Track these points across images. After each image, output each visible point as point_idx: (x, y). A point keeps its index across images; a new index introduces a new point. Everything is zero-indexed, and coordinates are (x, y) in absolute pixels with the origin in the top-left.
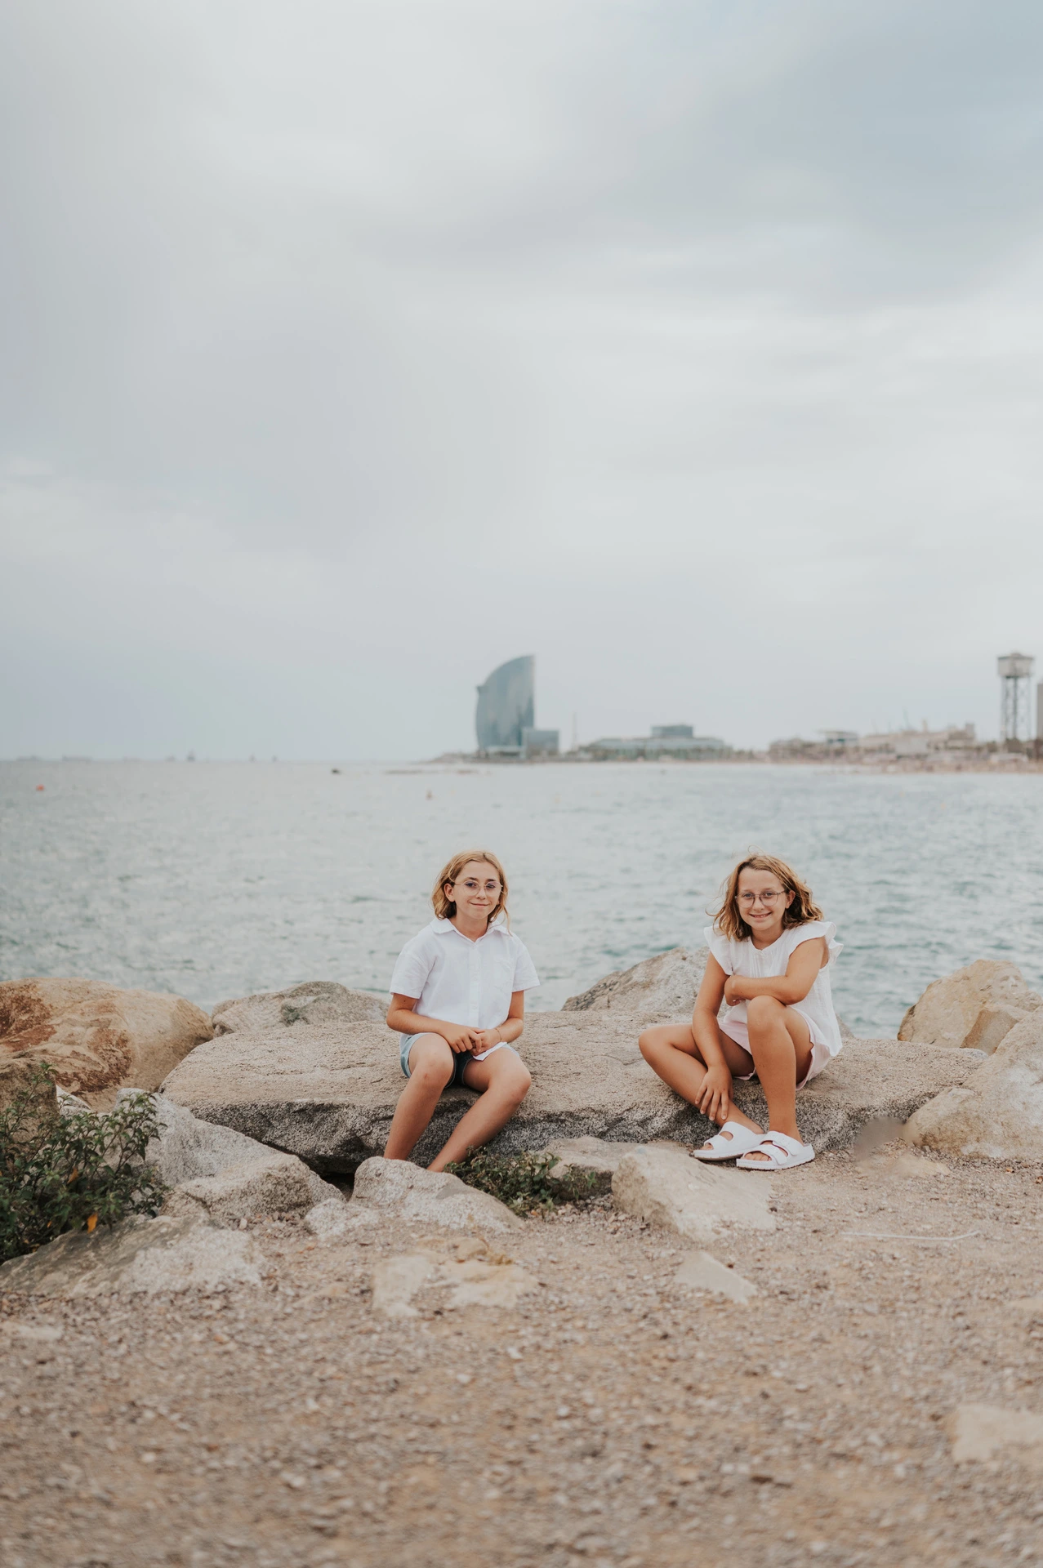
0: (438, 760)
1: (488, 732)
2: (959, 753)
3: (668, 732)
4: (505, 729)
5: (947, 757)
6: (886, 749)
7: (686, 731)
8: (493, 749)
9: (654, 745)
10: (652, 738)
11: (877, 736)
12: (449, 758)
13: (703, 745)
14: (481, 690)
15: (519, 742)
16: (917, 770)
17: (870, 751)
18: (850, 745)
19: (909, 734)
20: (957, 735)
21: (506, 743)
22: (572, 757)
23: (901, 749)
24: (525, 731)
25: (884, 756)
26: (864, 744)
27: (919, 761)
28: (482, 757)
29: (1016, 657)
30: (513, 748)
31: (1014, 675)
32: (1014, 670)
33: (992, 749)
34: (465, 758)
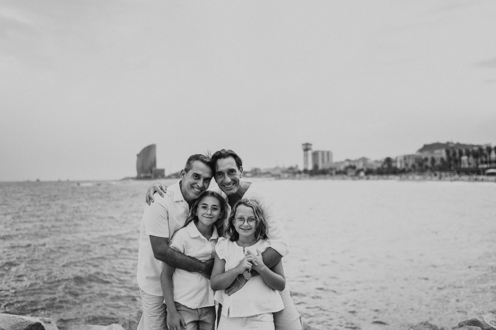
1: (141, 169)
2: (290, 174)
4: (146, 168)
5: (286, 175)
6: (269, 173)
8: (142, 175)
11: (266, 169)
12: (127, 179)
14: (138, 156)
15: (151, 172)
16: (277, 179)
17: (264, 174)
18: (258, 172)
19: (277, 168)
20: (291, 168)
21: (147, 172)
22: (169, 177)
23: (274, 173)
24: (153, 169)
27: (278, 177)
28: (139, 178)
29: (307, 144)
30: (149, 175)
31: (306, 150)
32: (307, 147)
33: (300, 172)
34: (133, 178)
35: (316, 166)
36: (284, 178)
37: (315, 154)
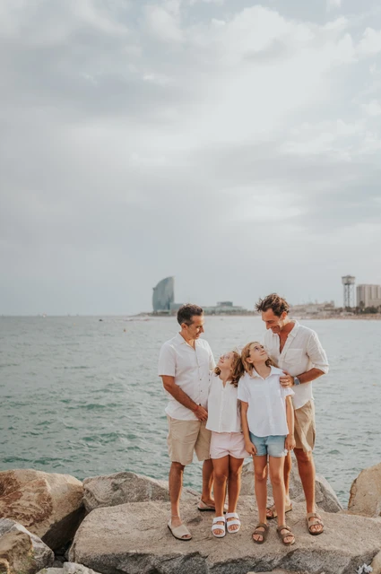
0: (139, 315)
1: (157, 304)
2: (329, 312)
3: (224, 304)
4: (163, 303)
5: (325, 313)
6: (302, 310)
7: (230, 304)
8: (159, 311)
9: (218, 309)
10: (218, 307)
11: (299, 306)
12: (143, 314)
13: (236, 309)
14: (154, 289)
15: (169, 308)
16: (314, 318)
17: (297, 311)
19: (311, 305)
20: (328, 305)
21: (164, 308)
23: (308, 310)
24: (171, 304)
25: (301, 313)
26: (295, 308)
27: (314, 315)
28: (155, 314)
29: (349, 277)
30: (166, 311)
31: (348, 284)
32: (348, 281)
33: (341, 310)
34: (148, 314)
35: (362, 303)
36: (322, 317)
37: (360, 289)
